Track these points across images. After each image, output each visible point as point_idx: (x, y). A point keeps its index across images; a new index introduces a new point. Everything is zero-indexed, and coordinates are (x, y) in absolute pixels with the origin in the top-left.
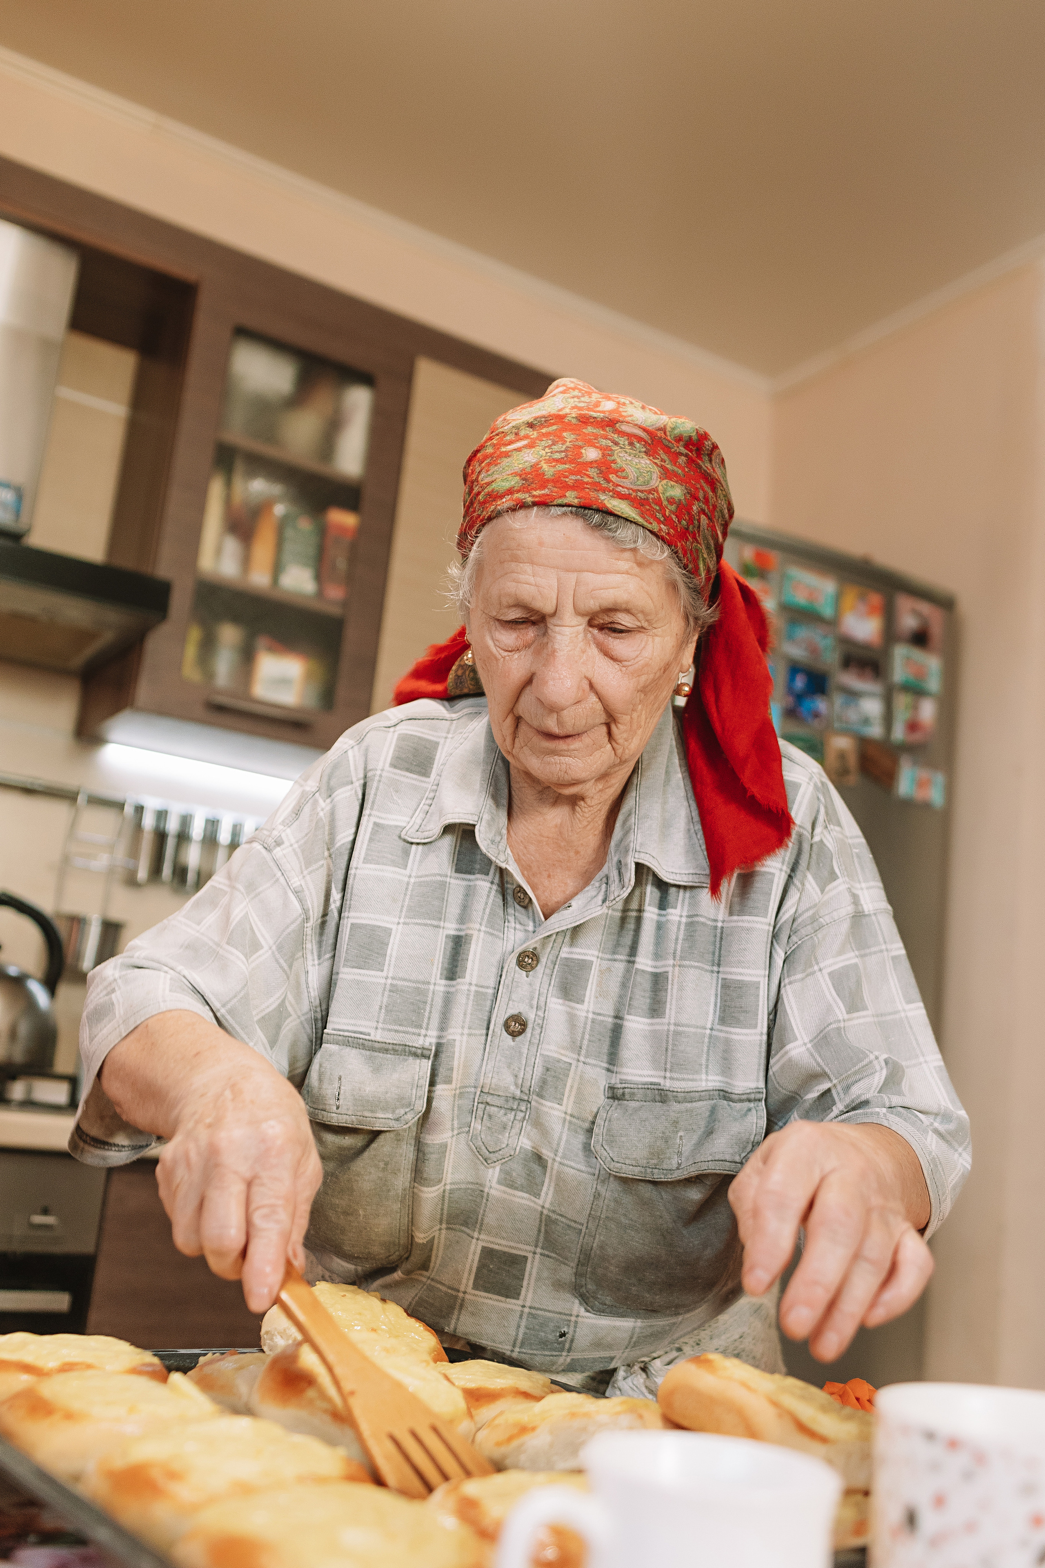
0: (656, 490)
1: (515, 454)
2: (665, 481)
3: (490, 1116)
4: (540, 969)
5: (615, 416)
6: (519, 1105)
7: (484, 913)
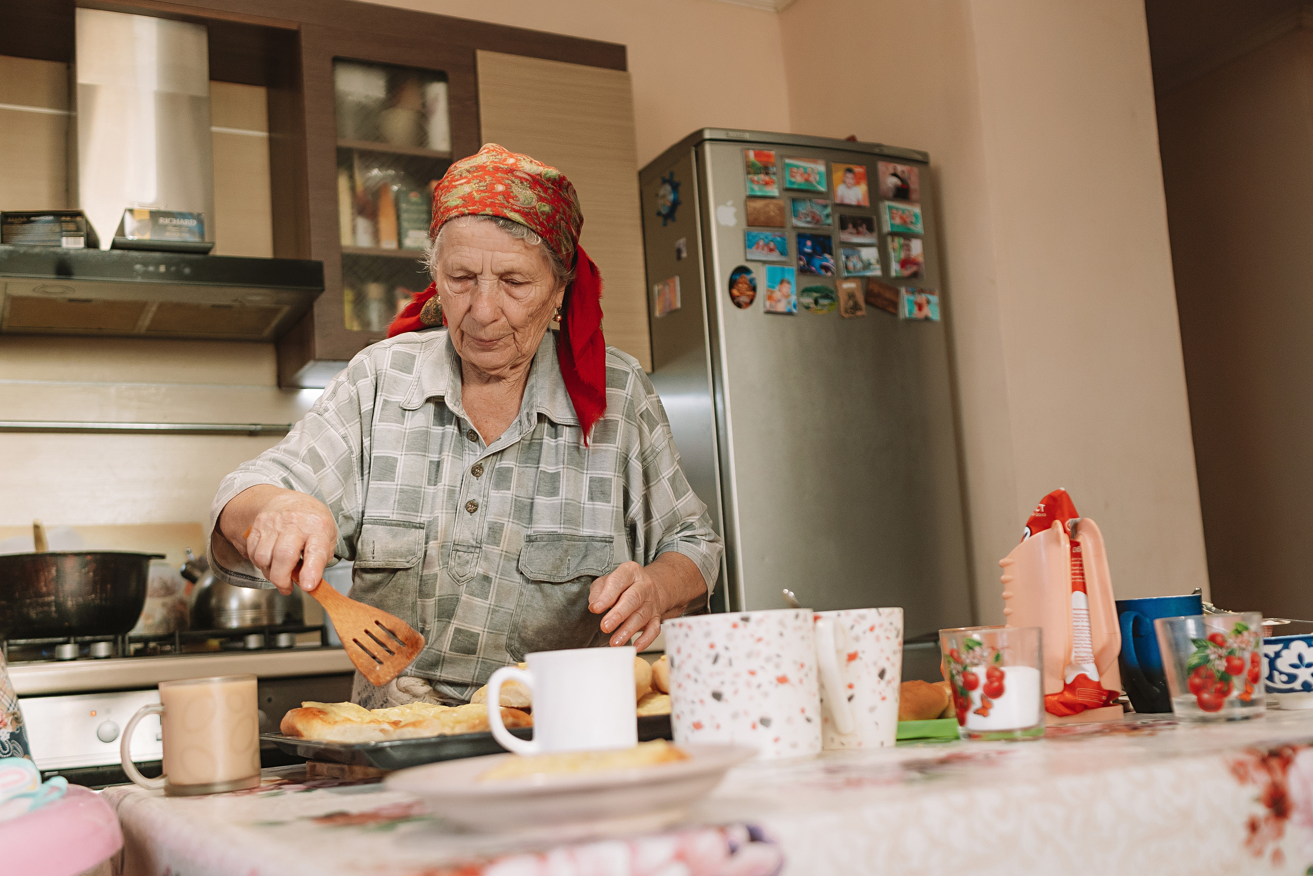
0: (535, 207)
1: (459, 187)
2: (540, 203)
3: (459, 557)
4: (484, 475)
5: (514, 167)
6: (475, 550)
7: (450, 446)
